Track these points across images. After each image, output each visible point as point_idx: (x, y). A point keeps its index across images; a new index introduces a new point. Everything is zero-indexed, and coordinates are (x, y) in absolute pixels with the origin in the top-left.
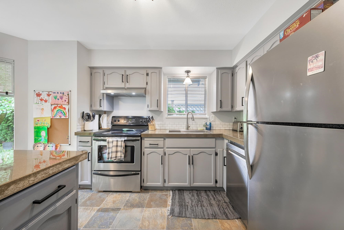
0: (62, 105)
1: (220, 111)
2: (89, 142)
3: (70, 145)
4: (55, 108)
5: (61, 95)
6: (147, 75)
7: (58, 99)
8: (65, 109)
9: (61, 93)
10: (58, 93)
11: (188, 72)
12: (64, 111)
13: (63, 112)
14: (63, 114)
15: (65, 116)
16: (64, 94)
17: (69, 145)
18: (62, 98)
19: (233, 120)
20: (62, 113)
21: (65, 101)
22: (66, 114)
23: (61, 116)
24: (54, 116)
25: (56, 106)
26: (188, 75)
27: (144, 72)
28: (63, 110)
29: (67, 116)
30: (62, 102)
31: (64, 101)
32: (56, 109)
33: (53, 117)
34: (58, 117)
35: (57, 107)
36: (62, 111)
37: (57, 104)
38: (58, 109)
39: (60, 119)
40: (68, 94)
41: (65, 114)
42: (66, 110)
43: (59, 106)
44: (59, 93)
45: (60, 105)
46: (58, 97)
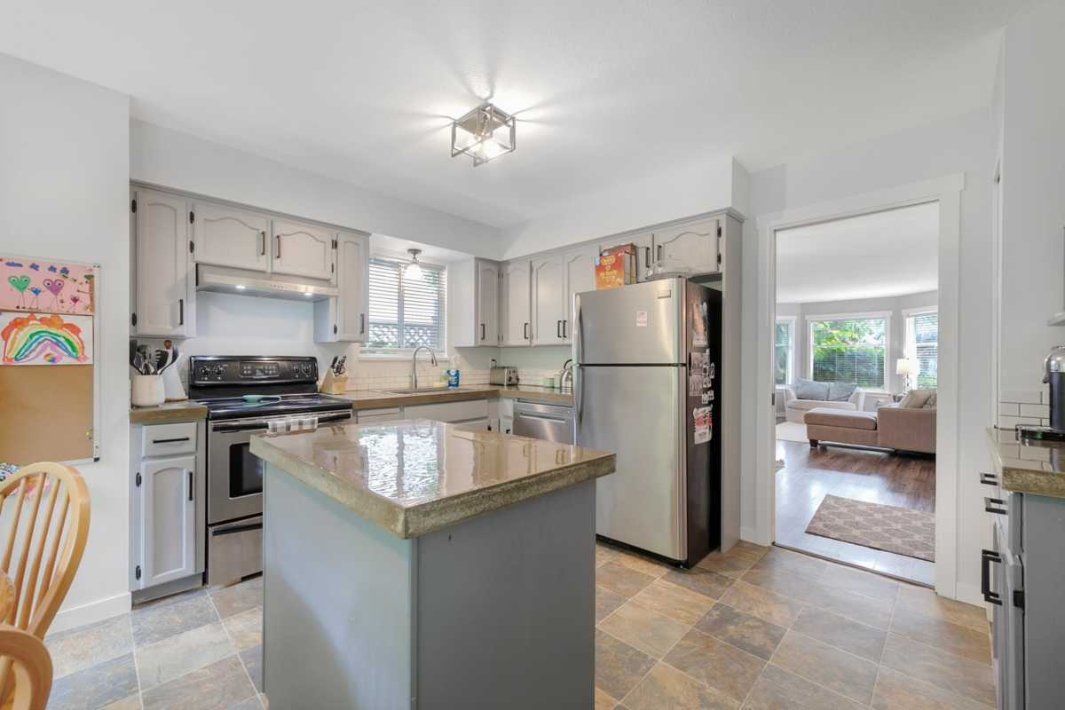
0: (56, 315)
1: (481, 347)
2: (187, 439)
3: (97, 460)
4: (17, 324)
5: (54, 276)
6: (335, 245)
7: (36, 292)
8: (74, 329)
9: (52, 269)
10: (35, 267)
11: (415, 252)
12: (73, 338)
13: (67, 340)
14: (66, 351)
15: (77, 358)
16: (70, 275)
17: (93, 459)
18: (55, 288)
19: (491, 364)
20: (58, 343)
21: (75, 300)
22: (83, 348)
23: (55, 355)
24: (12, 355)
25: (26, 316)
26: (414, 258)
27: (328, 237)
28: (65, 333)
29: (85, 358)
30: (60, 305)
31: (68, 301)
32: (26, 329)
33: (10, 360)
34: (41, 361)
35: (31, 322)
36: (62, 340)
37: (32, 312)
38: (33, 327)
39: (53, 367)
40: (90, 278)
41: (72, 349)
42: (81, 335)
43: (38, 316)
44: (43, 268)
45: (49, 316)
46: (38, 284)
